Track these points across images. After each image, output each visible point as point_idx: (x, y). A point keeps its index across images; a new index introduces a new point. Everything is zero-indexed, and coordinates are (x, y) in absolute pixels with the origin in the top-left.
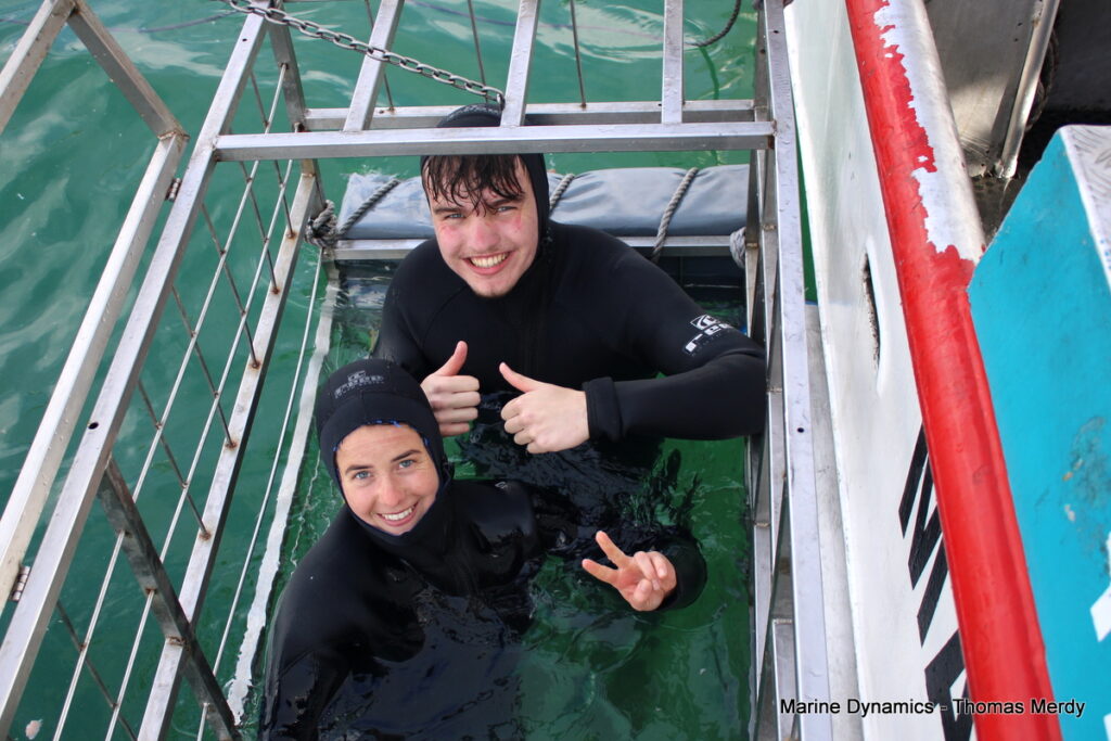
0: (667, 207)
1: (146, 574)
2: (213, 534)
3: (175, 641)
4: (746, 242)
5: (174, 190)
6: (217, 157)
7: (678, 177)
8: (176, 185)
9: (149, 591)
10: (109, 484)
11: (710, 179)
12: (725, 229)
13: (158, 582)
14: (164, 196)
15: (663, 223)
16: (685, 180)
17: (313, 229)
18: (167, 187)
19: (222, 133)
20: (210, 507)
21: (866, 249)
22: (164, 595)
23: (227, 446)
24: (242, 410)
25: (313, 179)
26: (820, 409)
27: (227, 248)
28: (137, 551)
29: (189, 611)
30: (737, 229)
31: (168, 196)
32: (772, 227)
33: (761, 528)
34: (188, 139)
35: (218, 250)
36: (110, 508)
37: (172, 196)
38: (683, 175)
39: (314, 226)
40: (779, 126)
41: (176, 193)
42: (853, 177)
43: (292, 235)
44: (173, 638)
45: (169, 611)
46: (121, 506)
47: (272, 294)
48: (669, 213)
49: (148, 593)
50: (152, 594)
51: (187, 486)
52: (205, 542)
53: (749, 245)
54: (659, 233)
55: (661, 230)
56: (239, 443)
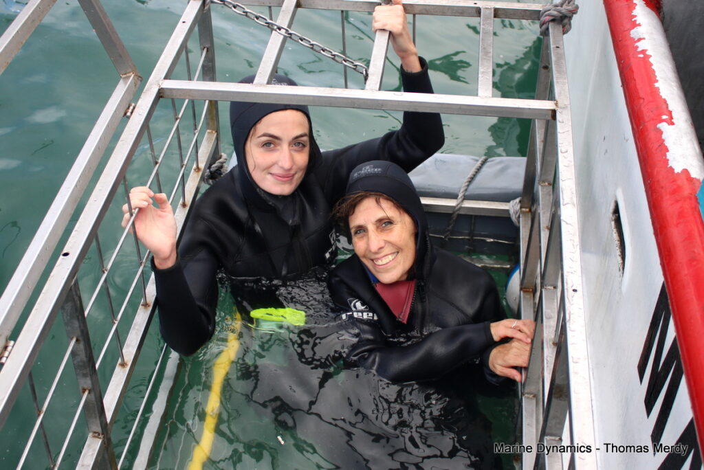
0: (465, 180)
1: (85, 375)
2: (129, 364)
3: (96, 435)
4: (521, 208)
5: (130, 110)
6: (161, 94)
7: (473, 162)
8: (131, 108)
10: (71, 297)
11: (496, 164)
12: (506, 198)
13: (93, 384)
14: (123, 114)
15: (462, 190)
16: (479, 164)
17: (211, 172)
18: (125, 108)
19: (166, 78)
20: (128, 346)
21: (616, 196)
22: (95, 395)
23: (142, 305)
25: (215, 135)
27: (160, 160)
28: (82, 356)
29: (109, 415)
30: (514, 198)
31: (125, 114)
32: (547, 184)
33: (528, 398)
34: (142, 80)
35: (154, 161)
36: (68, 317)
37: (129, 114)
38: (477, 161)
39: (211, 169)
40: (560, 105)
41: (132, 113)
42: (606, 151)
43: (198, 169)
44: (95, 432)
45: (96, 409)
46: (78, 317)
47: (182, 208)
48: (467, 184)
49: (84, 392)
50: (86, 393)
51: (117, 322)
52: (122, 370)
53: (524, 209)
54: (459, 197)
55: (461, 195)
56: (152, 305)
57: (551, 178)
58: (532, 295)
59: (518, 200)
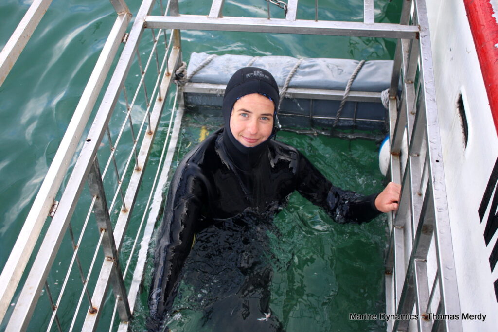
0: (350, 77)
1: (102, 220)
2: (129, 210)
3: (110, 259)
4: (389, 96)
5: (125, 38)
6: (146, 26)
8: (126, 36)
10: (94, 169)
11: (371, 65)
12: (379, 89)
13: (107, 225)
15: (348, 84)
16: (359, 65)
17: (176, 75)
18: (122, 37)
19: (148, 14)
20: (128, 198)
21: (460, 91)
22: (109, 232)
23: (136, 169)
24: (143, 153)
25: (179, 50)
27: (145, 71)
28: (101, 208)
29: (117, 246)
30: (385, 89)
31: (122, 40)
32: (410, 82)
33: (398, 229)
34: (131, 16)
35: (141, 71)
36: (91, 182)
37: (125, 41)
39: (177, 73)
40: (422, 28)
41: (127, 40)
42: (452, 59)
43: (168, 74)
44: (109, 257)
45: (109, 242)
46: (97, 182)
47: (158, 101)
48: (352, 80)
49: (101, 231)
50: (103, 231)
51: (121, 183)
52: (125, 214)
53: (391, 97)
54: (346, 89)
55: (347, 88)
56: (142, 169)
57: (414, 78)
58: (399, 157)
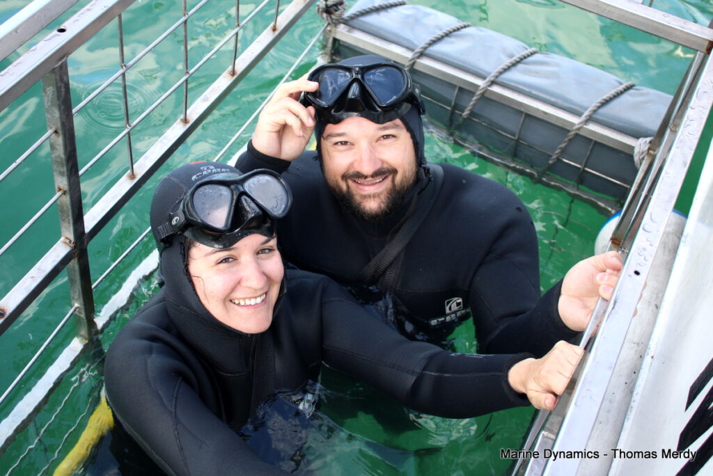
0: (598, 99)
1: (62, 174)
2: (141, 174)
3: (68, 241)
4: (649, 149)
7: (616, 84)
9: (60, 190)
11: (642, 95)
12: (637, 132)
13: (70, 185)
15: (590, 109)
16: (621, 88)
20: (146, 158)
23: (182, 120)
24: (206, 100)
26: (655, 296)
28: (61, 152)
29: (89, 225)
30: (646, 137)
36: (49, 104)
38: (621, 84)
44: (67, 238)
45: (70, 213)
46: (59, 106)
48: (599, 105)
50: (59, 194)
53: (651, 153)
54: (584, 116)
55: (586, 113)
56: (191, 122)
59: (648, 139)
